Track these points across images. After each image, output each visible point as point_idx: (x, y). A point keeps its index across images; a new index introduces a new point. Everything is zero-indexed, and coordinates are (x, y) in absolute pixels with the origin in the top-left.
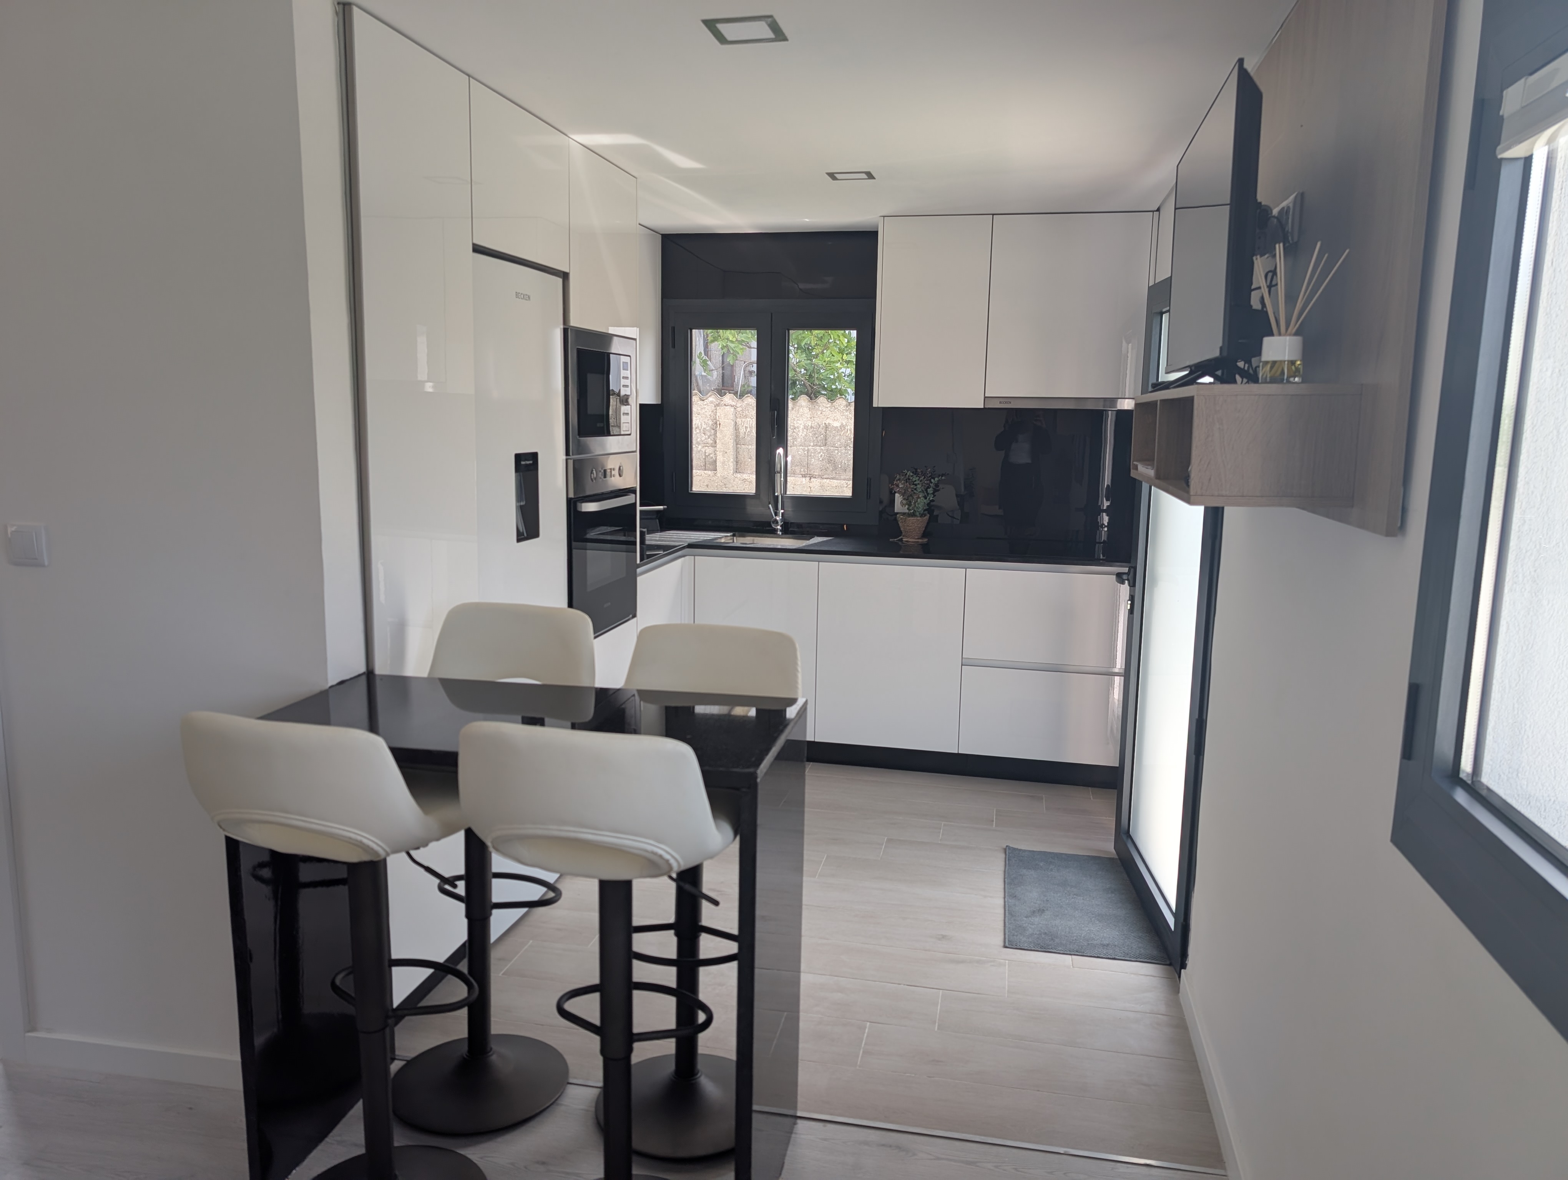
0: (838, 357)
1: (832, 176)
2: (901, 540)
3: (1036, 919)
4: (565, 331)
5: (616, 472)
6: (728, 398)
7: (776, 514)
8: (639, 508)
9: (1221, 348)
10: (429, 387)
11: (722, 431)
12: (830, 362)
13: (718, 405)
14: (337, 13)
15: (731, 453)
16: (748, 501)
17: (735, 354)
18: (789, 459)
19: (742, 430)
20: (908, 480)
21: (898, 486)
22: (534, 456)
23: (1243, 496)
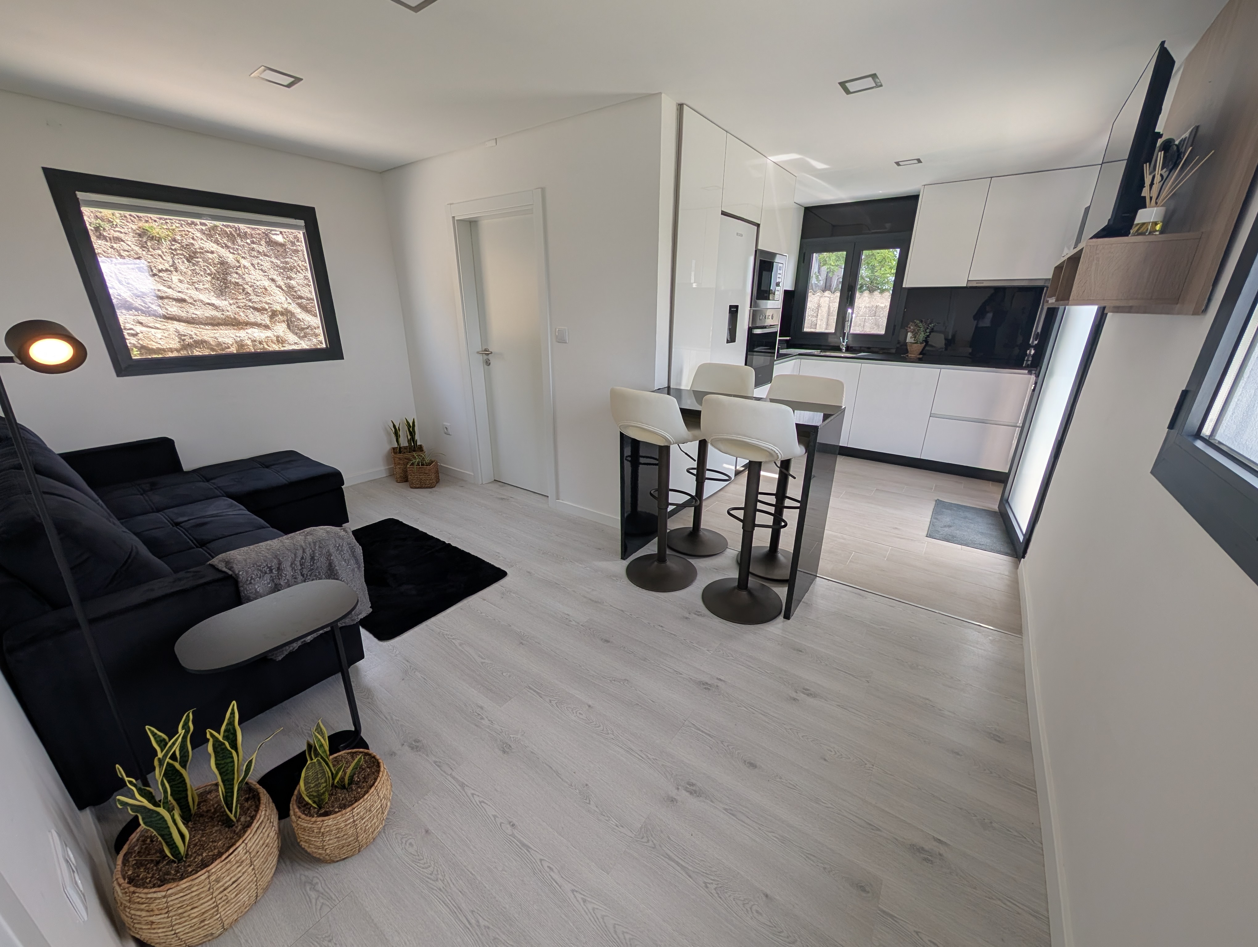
0: (888, 271)
1: (898, 164)
2: (908, 356)
3: (946, 529)
4: (756, 251)
5: (770, 317)
6: (827, 293)
7: (843, 342)
8: (778, 338)
9: (1109, 220)
10: (694, 285)
11: (821, 310)
12: (884, 274)
13: (821, 297)
14: (677, 109)
15: (825, 320)
16: (830, 336)
17: (833, 272)
18: (854, 316)
19: (832, 309)
20: (916, 325)
21: (910, 328)
22: (737, 307)
23: (1103, 300)
